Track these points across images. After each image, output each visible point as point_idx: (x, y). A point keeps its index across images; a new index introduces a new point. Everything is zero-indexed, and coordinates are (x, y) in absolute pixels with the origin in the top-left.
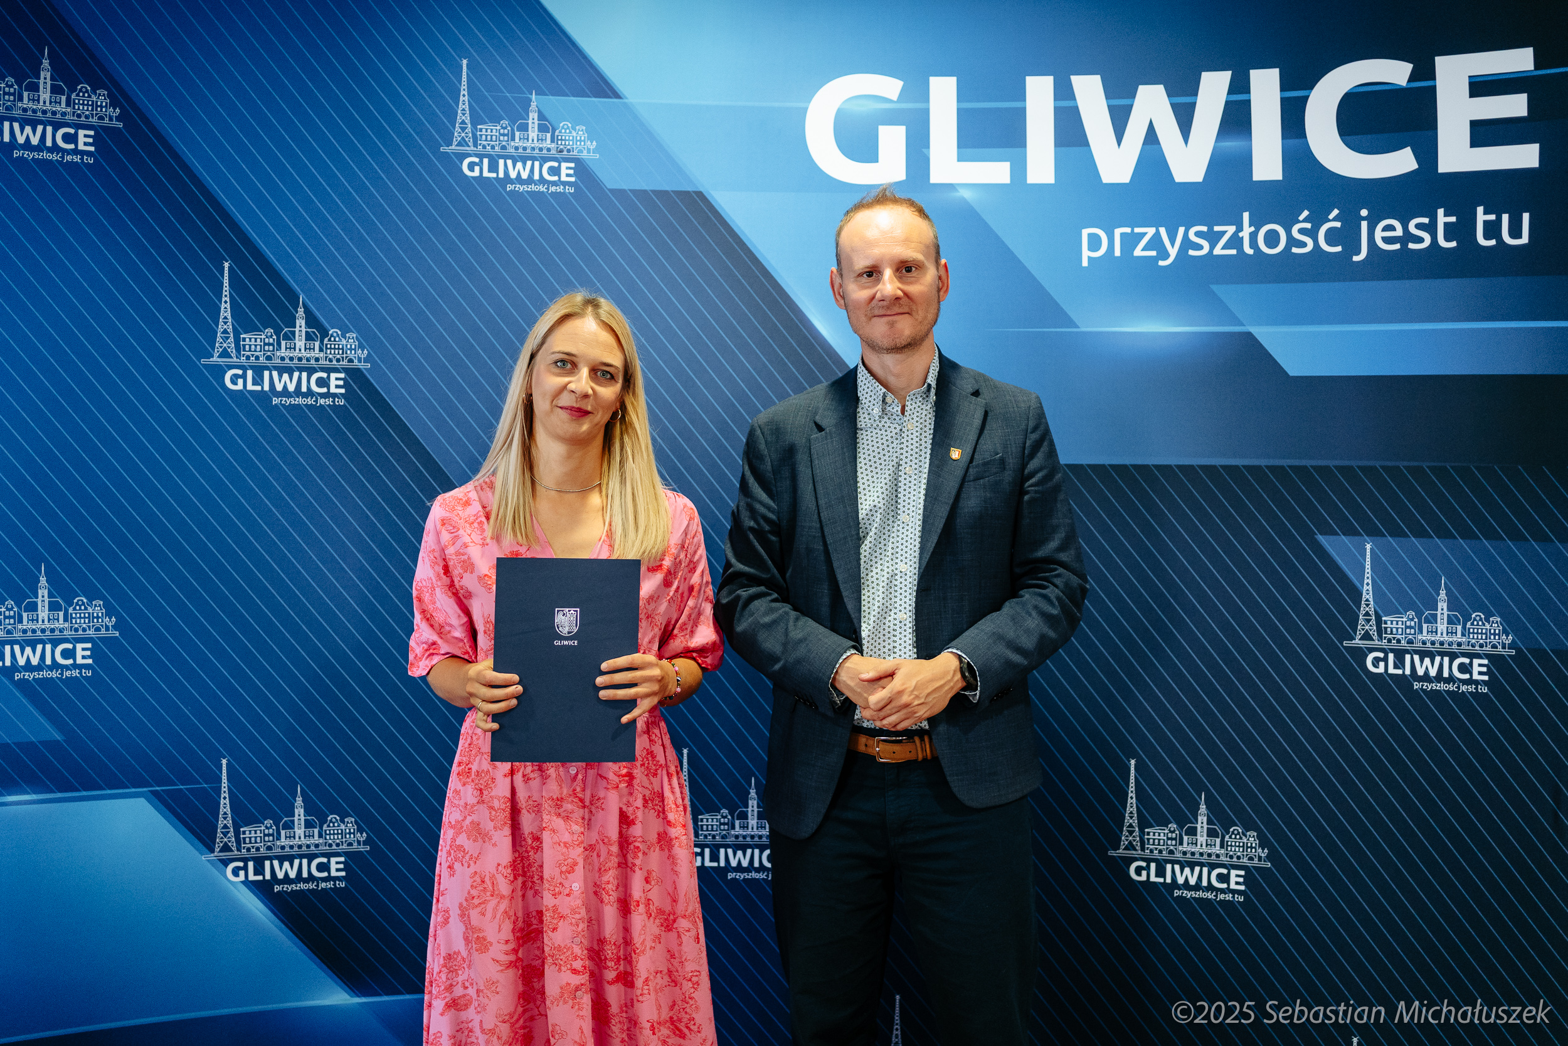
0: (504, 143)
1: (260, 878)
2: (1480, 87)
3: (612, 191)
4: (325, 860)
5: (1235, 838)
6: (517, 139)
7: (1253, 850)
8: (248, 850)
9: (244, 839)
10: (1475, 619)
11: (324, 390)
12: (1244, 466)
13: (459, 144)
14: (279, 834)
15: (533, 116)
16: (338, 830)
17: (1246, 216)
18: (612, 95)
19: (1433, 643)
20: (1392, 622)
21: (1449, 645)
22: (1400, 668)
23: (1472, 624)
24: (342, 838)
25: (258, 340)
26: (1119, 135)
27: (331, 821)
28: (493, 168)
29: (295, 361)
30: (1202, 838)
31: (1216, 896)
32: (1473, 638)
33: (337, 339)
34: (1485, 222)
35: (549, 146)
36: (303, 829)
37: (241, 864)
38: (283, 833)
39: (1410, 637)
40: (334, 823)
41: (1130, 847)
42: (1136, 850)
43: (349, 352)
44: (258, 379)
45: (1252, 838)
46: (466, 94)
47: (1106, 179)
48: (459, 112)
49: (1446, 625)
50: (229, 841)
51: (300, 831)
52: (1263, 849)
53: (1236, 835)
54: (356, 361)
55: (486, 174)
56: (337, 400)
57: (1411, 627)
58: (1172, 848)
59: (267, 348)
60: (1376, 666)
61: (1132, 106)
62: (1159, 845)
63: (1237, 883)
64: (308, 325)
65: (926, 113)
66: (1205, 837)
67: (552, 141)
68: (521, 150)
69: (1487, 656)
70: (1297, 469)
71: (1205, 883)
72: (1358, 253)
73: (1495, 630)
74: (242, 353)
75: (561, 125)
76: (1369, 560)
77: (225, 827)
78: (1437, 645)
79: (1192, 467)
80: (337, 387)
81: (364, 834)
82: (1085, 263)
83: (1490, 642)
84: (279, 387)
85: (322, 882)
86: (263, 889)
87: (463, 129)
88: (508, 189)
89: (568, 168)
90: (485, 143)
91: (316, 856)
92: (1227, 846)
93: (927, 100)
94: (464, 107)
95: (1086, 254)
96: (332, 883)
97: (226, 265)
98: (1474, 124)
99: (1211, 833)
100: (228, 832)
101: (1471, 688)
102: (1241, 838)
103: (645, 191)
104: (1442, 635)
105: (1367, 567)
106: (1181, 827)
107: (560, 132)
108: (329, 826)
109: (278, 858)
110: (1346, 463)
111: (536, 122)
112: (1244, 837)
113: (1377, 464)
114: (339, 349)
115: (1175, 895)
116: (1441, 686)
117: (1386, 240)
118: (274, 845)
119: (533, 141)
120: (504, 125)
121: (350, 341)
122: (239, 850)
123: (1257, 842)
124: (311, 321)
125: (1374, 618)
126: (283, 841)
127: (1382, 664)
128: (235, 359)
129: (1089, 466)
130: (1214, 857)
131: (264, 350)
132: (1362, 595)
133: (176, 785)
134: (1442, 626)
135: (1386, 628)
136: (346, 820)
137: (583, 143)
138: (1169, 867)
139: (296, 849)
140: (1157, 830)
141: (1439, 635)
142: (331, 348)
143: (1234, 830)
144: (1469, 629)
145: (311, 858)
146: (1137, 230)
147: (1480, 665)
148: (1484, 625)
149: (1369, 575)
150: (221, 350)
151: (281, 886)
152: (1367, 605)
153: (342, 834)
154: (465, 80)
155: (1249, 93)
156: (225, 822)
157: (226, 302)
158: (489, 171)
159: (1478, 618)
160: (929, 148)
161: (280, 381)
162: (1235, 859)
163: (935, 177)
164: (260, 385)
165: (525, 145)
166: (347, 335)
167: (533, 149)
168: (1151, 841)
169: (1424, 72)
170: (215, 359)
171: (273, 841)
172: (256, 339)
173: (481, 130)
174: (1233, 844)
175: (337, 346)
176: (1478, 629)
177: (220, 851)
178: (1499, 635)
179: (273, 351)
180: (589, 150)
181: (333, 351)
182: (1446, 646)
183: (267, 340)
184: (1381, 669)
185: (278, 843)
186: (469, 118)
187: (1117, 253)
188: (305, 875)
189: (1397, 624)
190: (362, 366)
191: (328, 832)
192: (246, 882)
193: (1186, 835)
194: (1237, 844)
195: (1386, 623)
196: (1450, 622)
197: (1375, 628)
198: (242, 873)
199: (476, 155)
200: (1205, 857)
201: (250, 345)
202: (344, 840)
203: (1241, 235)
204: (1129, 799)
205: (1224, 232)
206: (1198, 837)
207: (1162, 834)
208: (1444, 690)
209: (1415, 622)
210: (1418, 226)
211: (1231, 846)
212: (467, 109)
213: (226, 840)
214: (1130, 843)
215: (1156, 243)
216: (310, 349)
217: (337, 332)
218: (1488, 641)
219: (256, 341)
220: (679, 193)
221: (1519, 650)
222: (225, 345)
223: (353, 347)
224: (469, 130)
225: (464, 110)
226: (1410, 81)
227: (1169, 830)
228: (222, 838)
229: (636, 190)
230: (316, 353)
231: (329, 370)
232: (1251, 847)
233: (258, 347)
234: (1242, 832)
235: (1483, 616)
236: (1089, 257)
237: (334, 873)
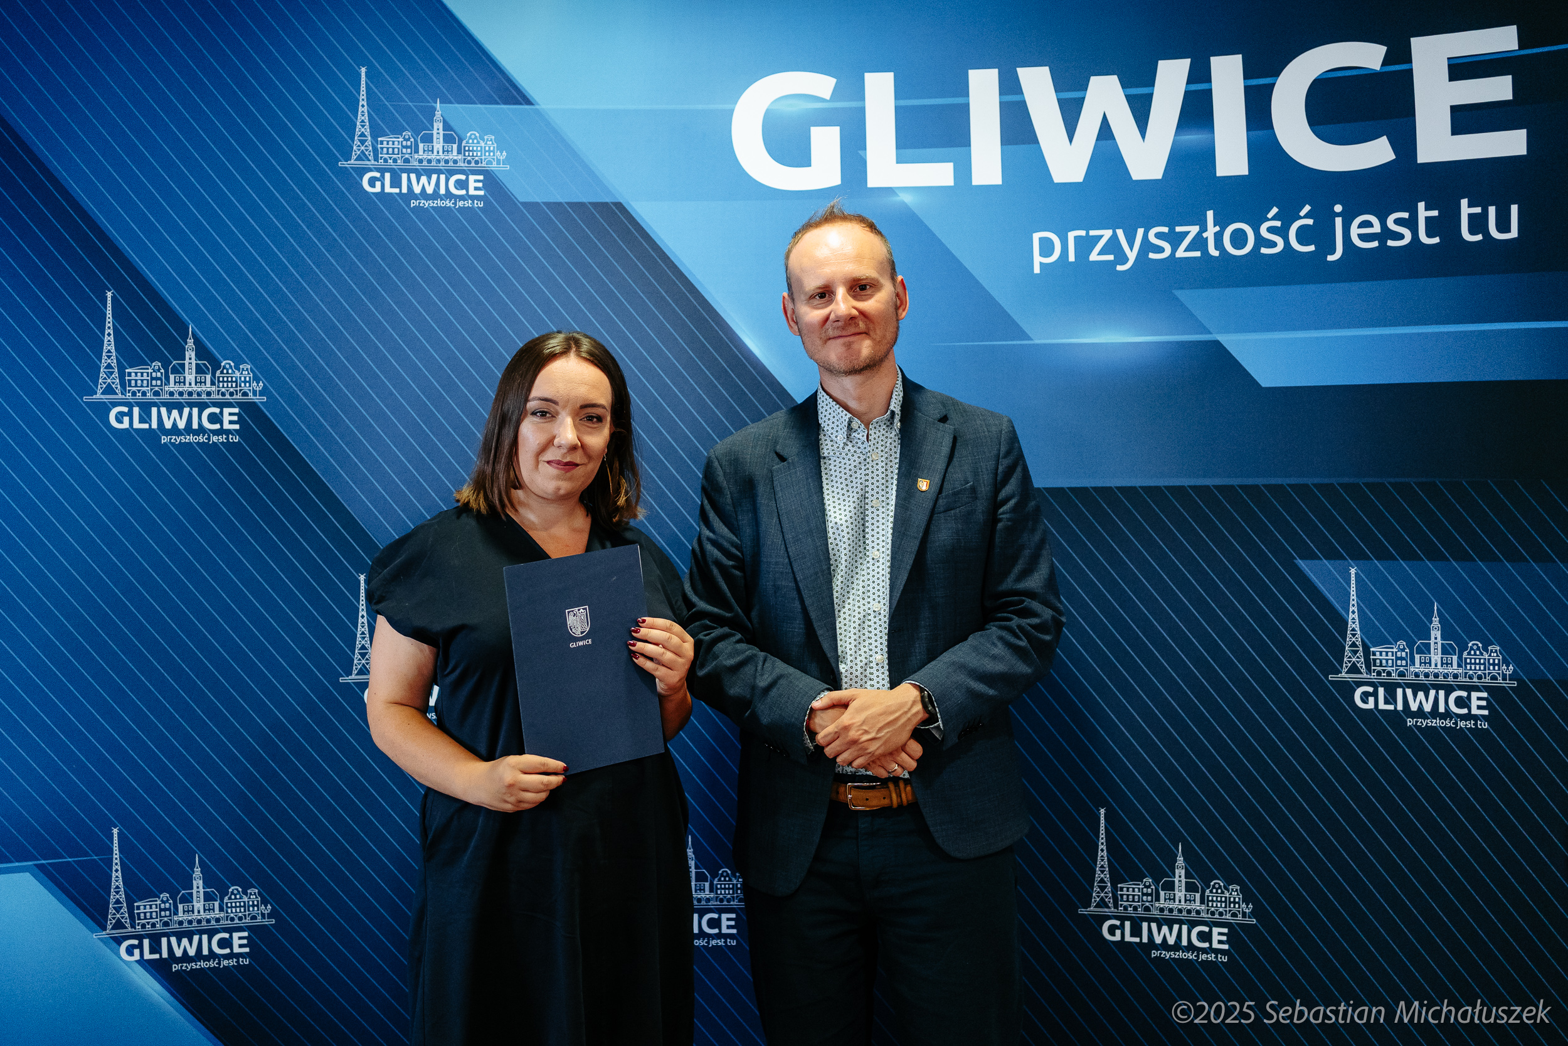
0: (407, 156)
1: (157, 956)
2: (1461, 69)
3: (524, 204)
4: (226, 935)
5: (1217, 893)
6: (421, 152)
7: (1237, 906)
8: (143, 926)
9: (139, 914)
10: (1472, 649)
11: (217, 426)
12: (1216, 487)
13: (359, 158)
14: (176, 908)
15: (438, 126)
16: (240, 902)
17: (1210, 214)
18: (522, 101)
19: (1427, 675)
20: (1381, 653)
21: (1444, 677)
22: (1391, 704)
23: (1469, 654)
24: (245, 911)
25: (145, 374)
26: (1071, 131)
27: (232, 893)
28: (396, 183)
29: (186, 396)
30: (1180, 893)
31: (1197, 956)
32: (1471, 669)
33: (230, 371)
34: (1470, 215)
35: (455, 158)
36: (202, 903)
37: (136, 942)
38: (180, 907)
39: (1402, 669)
40: (235, 895)
41: (1102, 903)
42: (1109, 908)
43: (243, 385)
44: (145, 417)
45: (1234, 892)
46: (365, 104)
47: (1056, 180)
48: (358, 123)
49: (1440, 655)
50: (122, 918)
51: (198, 905)
52: (1247, 905)
53: (1217, 889)
54: (251, 394)
55: (388, 189)
56: (230, 436)
57: (1401, 659)
58: (1147, 904)
59: (154, 382)
60: (1365, 702)
61: (1084, 98)
62: (1133, 901)
63: (1220, 942)
64: (199, 356)
65: (862, 111)
66: (1184, 892)
67: (459, 152)
68: (425, 163)
69: (1486, 689)
70: (1275, 489)
71: (1185, 943)
72: (1333, 252)
73: (1494, 660)
74: (128, 388)
75: (468, 135)
76: (1354, 586)
77: (118, 902)
78: (1431, 678)
79: (1158, 488)
80: (231, 422)
81: (269, 907)
82: (1037, 270)
83: (1489, 673)
84: (168, 425)
85: (225, 959)
86: (160, 969)
87: (363, 142)
88: (412, 205)
89: (476, 181)
90: (386, 156)
91: (217, 931)
92: (1208, 901)
93: (862, 98)
94: (363, 118)
95: (1038, 259)
96: (235, 960)
97: (109, 294)
98: (1455, 109)
99: (1190, 888)
100: (121, 908)
101: (1470, 724)
102: (1223, 893)
103: (560, 204)
104: (1436, 665)
105: (1352, 593)
106: (1157, 881)
107: (467, 143)
108: (230, 898)
109: (175, 934)
110: (1326, 481)
111: (442, 132)
112: (1226, 892)
113: (1361, 481)
114: (232, 381)
115: (1153, 956)
116: (1436, 723)
117: (1363, 238)
118: (171, 920)
119: (438, 152)
120: (407, 137)
121: (245, 372)
122: (133, 926)
123: (1241, 897)
124: (202, 352)
125: (1361, 649)
126: (181, 916)
127: (1371, 699)
128: (120, 396)
129: (1046, 489)
130: (1193, 914)
131: (152, 386)
132: (1347, 624)
133: (66, 858)
134: (1436, 657)
135: (1375, 660)
136: (249, 891)
137: (492, 154)
138: (1145, 925)
139: (195, 924)
140: (1130, 885)
141: (1433, 666)
142: (223, 381)
143: (1215, 883)
144: (1466, 659)
145: (211, 933)
146: (1092, 233)
147: (1479, 699)
148: (1482, 654)
149: (1355, 602)
150: (105, 386)
151: (180, 965)
152: (1354, 635)
153: (244, 906)
154: (364, 89)
155: (1210, 82)
156: (118, 896)
157: (109, 335)
158: (392, 187)
159: (1475, 647)
160: (865, 149)
161: (169, 418)
162: (1217, 916)
163: (873, 182)
164: (146, 422)
165: (429, 157)
166: (241, 367)
167: (439, 161)
168: (1125, 897)
169: (1399, 54)
170: (99, 396)
171: (170, 916)
172: (142, 373)
173: (382, 142)
174: (1215, 899)
175: (230, 379)
176: (1475, 659)
177: (113, 928)
178: (1498, 664)
179: (161, 385)
180: (498, 162)
181: (225, 385)
182: (1441, 678)
183: (154, 375)
184: (1371, 705)
185: (176, 918)
186: (368, 130)
187: (1072, 258)
188: (205, 952)
189: (1387, 655)
190: (258, 399)
191: (229, 905)
192: (142, 962)
193: (1162, 890)
194: (1219, 899)
195: (1374, 654)
196: (1445, 651)
197: (1363, 660)
198: (137, 952)
199: (378, 170)
200: (1184, 913)
201: (136, 381)
202: (247, 913)
203: (1205, 235)
204: (1100, 852)
205: (1188, 232)
206: (1176, 892)
207: (1136, 890)
208: (1440, 726)
209: (1407, 653)
210: (1398, 222)
211: (1212, 901)
212: (367, 120)
213: (118, 916)
214: (1102, 899)
215: (1113, 246)
216: (201, 382)
217: (229, 364)
218: (1487, 672)
219: (142, 376)
220: (596, 205)
221: (1521, 681)
222: (109, 381)
223: (248, 379)
224: (369, 143)
225: (363, 121)
226: (1384, 64)
227: (1144, 885)
228: (114, 914)
229: (551, 203)
230: (208, 387)
231: (222, 405)
232: (1234, 902)
233: (145, 382)
234: (1224, 886)
235: (1480, 645)
236: (1041, 263)
237: (236, 950)
